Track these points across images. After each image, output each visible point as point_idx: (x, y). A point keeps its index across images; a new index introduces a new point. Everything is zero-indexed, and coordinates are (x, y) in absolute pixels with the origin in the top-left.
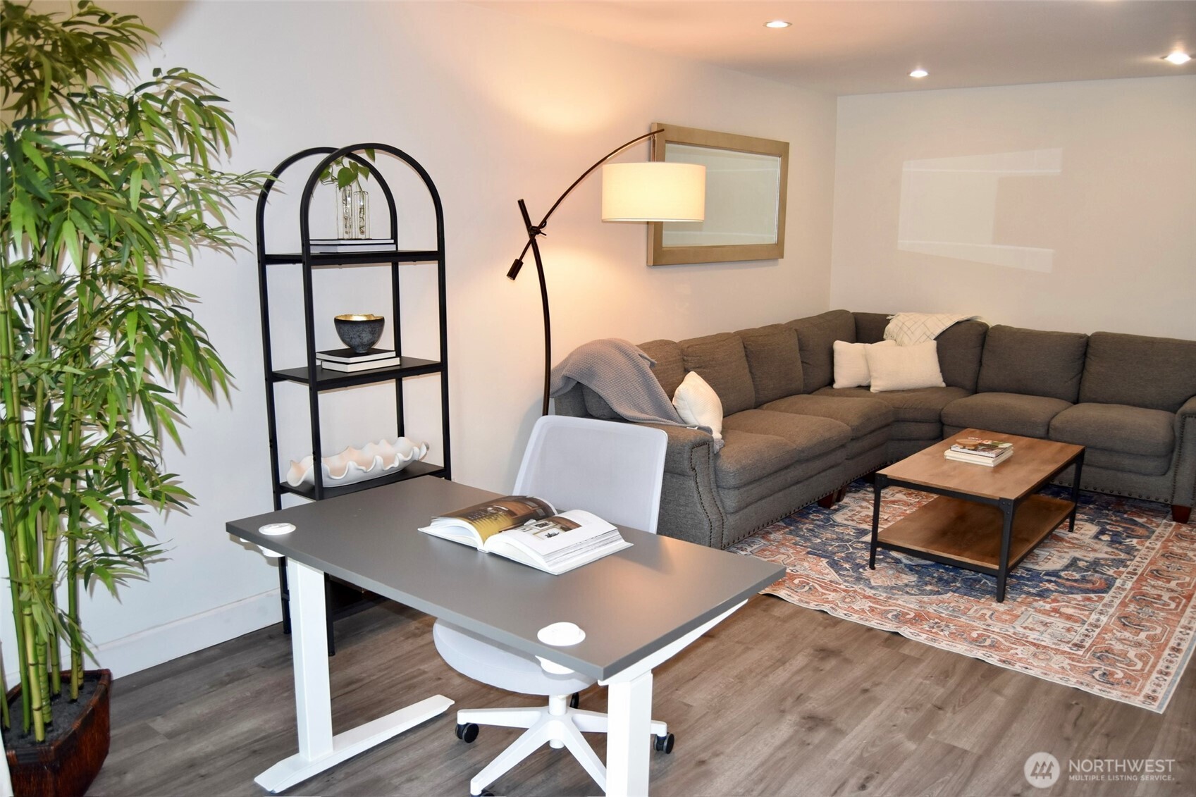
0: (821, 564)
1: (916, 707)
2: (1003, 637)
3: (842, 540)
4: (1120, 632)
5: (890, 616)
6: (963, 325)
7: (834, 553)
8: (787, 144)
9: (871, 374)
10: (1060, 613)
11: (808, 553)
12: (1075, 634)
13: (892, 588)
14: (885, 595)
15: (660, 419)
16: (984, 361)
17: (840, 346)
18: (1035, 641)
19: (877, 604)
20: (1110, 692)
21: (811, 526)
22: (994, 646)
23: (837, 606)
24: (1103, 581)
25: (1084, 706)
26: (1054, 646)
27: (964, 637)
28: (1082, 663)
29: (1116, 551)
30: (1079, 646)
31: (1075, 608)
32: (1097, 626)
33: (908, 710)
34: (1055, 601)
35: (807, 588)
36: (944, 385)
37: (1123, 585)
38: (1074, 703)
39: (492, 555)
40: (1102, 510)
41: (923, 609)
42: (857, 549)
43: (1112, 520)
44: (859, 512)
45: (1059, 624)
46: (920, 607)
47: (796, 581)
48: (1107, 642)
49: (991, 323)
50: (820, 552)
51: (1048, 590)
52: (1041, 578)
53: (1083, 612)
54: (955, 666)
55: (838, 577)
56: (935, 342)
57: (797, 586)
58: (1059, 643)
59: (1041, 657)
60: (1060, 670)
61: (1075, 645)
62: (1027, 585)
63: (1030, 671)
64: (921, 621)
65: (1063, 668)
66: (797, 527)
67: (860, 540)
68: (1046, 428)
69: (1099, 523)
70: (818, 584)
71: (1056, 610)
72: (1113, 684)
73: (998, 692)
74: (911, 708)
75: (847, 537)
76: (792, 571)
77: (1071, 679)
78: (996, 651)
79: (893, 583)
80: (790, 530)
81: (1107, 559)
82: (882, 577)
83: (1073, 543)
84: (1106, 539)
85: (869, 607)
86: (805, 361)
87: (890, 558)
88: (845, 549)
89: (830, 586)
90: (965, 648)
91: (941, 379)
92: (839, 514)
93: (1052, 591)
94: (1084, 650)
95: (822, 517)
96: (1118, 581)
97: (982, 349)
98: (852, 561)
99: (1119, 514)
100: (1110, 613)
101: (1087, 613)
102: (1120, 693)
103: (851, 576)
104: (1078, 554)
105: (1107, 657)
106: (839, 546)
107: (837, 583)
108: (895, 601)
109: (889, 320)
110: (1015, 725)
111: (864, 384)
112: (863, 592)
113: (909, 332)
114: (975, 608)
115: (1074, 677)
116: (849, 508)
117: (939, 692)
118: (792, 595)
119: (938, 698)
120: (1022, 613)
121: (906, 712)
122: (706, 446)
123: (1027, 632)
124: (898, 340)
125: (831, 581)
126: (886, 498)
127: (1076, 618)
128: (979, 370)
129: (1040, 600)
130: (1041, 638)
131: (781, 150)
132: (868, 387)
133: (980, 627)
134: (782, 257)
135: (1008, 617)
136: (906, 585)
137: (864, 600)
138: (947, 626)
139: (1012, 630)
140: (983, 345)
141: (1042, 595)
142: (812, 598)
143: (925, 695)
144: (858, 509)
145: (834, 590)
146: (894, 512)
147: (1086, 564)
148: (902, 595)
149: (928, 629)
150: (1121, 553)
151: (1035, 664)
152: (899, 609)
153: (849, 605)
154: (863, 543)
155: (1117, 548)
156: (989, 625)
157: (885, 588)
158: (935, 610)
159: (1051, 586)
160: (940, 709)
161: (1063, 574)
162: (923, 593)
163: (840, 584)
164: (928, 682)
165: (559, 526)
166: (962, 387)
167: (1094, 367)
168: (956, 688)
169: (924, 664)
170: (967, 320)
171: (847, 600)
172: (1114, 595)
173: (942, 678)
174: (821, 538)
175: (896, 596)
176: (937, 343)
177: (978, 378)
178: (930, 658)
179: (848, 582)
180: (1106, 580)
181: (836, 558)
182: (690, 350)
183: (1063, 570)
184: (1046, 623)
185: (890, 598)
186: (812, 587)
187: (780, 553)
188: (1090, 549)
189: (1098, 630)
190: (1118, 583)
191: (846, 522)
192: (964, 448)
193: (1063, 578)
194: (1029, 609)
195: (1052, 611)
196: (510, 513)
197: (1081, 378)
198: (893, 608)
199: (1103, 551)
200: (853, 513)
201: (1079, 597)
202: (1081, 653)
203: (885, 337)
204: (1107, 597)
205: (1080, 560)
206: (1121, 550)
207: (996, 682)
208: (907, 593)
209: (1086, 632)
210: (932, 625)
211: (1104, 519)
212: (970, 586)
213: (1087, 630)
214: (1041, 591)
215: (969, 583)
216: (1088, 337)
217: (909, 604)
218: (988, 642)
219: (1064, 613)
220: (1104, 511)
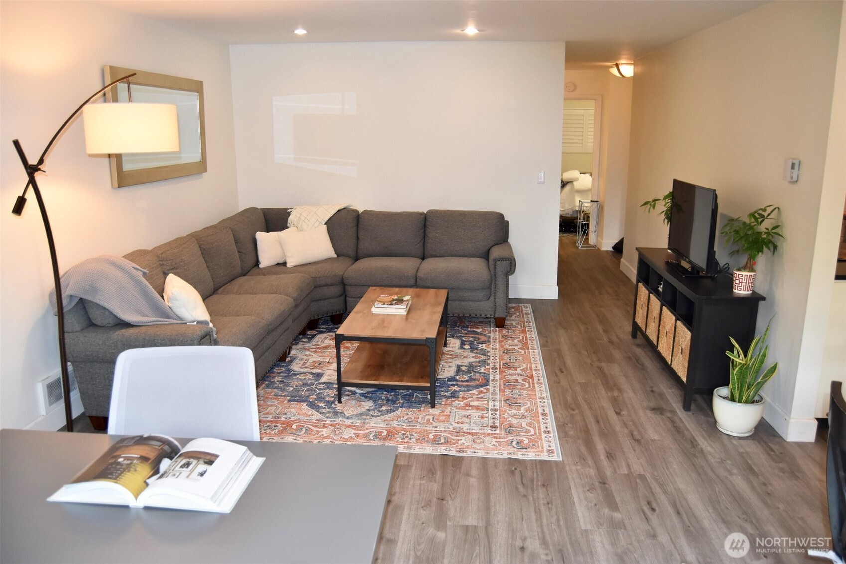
0: (302, 407)
1: (428, 504)
2: (449, 434)
3: (309, 386)
4: (510, 411)
5: (371, 437)
6: (342, 212)
7: (308, 397)
8: (201, 83)
9: (286, 254)
10: (471, 406)
11: (289, 401)
12: (487, 419)
13: (361, 414)
14: (359, 421)
15: (159, 319)
16: (360, 237)
17: (261, 236)
18: (468, 431)
19: (359, 430)
20: (528, 455)
21: (280, 379)
22: (447, 442)
23: (333, 439)
24: (482, 377)
25: (521, 469)
26: (481, 432)
27: (426, 440)
28: (502, 439)
29: (478, 355)
30: (493, 427)
31: (478, 401)
32: (496, 410)
33: (425, 508)
34: (464, 399)
35: (304, 430)
36: (335, 256)
37: (494, 378)
38: (514, 469)
39: (146, 508)
40: (454, 327)
41: (389, 426)
42: (321, 389)
43: (462, 333)
44: (307, 360)
45: (475, 415)
46: (387, 425)
47: (294, 427)
48: (507, 420)
49: (361, 210)
50: (296, 398)
51: (455, 392)
52: (447, 384)
53: (484, 402)
54: (433, 465)
55: (320, 415)
56: (325, 226)
57: (297, 430)
58: (483, 428)
59: (478, 441)
60: (493, 447)
61: (492, 427)
62: (442, 391)
63: (478, 454)
64: (394, 435)
65: (494, 445)
66: (270, 381)
67: (320, 382)
68: (415, 278)
69: (458, 337)
70: (310, 425)
71: (468, 405)
72: (527, 449)
73: (468, 475)
74: (425, 506)
75: (309, 382)
76: (286, 419)
77: (503, 452)
78: (451, 445)
79: (359, 411)
80: (266, 385)
81: (476, 362)
82: (350, 407)
83: (451, 355)
84: (467, 348)
85: (354, 434)
86: (240, 251)
87: (347, 392)
88: (313, 392)
89: (318, 424)
90: (431, 448)
91: (334, 252)
92: (294, 363)
93: (459, 392)
94: (498, 429)
95: (284, 369)
96: (490, 375)
97: (358, 228)
98: (323, 400)
99: (465, 328)
100: (498, 399)
101: (486, 402)
102: (534, 454)
103: (329, 413)
104: (458, 362)
105: (513, 430)
106: (307, 390)
107: (322, 421)
108: (368, 425)
109: (289, 213)
110: (491, 496)
111: (281, 261)
112: (344, 423)
113: (306, 221)
114: (421, 416)
115: (504, 450)
116: (299, 358)
117: (435, 487)
118: (297, 439)
119: (436, 492)
120: (450, 413)
121: (424, 510)
122: (208, 337)
123: (460, 426)
124: (299, 226)
125: (317, 420)
126: (319, 345)
127: (482, 407)
128: (358, 243)
129: (455, 400)
130: (471, 428)
131: (197, 87)
132: (285, 264)
133: (431, 430)
134: (206, 171)
135: (443, 418)
136: (369, 410)
137: (348, 429)
138: (412, 435)
139: (451, 427)
140: (358, 226)
141: (454, 396)
142: (312, 437)
143: (427, 492)
144: (305, 357)
145: (323, 426)
146: (330, 355)
147: (466, 368)
148: (370, 419)
149: (401, 440)
150: (481, 356)
151: (478, 448)
152: (375, 430)
153: (340, 436)
154: (323, 383)
155: (477, 353)
156: (436, 427)
157: (356, 416)
158: (398, 425)
159: (455, 388)
160: (442, 500)
161: (457, 378)
162: (383, 413)
163: (325, 421)
164: (424, 482)
165: (201, 461)
166: (348, 256)
167: (431, 234)
168: (443, 481)
169: (414, 468)
170: (344, 209)
171: (337, 432)
172: (493, 386)
173: (430, 476)
174: (292, 387)
175: (367, 421)
176: (327, 227)
177: (357, 248)
178: (415, 463)
179: (330, 418)
180: (484, 376)
181: (311, 401)
182: (163, 255)
183: (456, 375)
184: (468, 416)
185: (364, 423)
186: (307, 428)
187: (269, 406)
188: (462, 357)
189: (498, 413)
190: (491, 377)
191: (302, 370)
192: (384, 304)
193: (460, 381)
194: (453, 408)
195: (466, 406)
196: (144, 459)
197: (424, 242)
198: (370, 431)
199: (470, 357)
200: (303, 361)
201: (475, 392)
202: (498, 432)
203: (288, 225)
204: (490, 387)
205: (462, 366)
206: (479, 353)
207: (464, 467)
208: (372, 416)
209: (492, 417)
210: (402, 437)
211: (458, 333)
212: (409, 400)
213: (492, 414)
214: (451, 393)
215: (407, 399)
216: (425, 215)
217: (378, 424)
218: (442, 441)
219: (473, 406)
220: (456, 328)
